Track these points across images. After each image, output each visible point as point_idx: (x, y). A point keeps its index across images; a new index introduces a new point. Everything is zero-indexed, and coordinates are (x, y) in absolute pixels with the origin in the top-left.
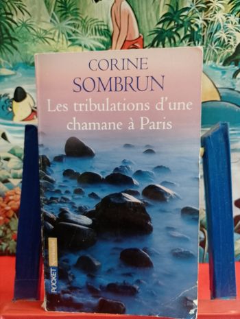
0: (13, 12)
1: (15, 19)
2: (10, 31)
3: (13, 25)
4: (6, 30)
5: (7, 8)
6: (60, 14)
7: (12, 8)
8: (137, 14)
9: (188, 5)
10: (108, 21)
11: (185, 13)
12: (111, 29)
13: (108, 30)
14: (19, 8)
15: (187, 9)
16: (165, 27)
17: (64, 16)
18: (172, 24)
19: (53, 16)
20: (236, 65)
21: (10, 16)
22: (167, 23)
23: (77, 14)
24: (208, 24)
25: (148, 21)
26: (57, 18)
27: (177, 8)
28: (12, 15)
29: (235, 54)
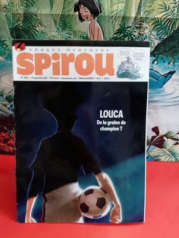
0: (37, 25)
1: (37, 29)
2: (35, 35)
3: (36, 32)
4: (32, 35)
5: (33, 23)
6: (62, 27)
7: (36, 23)
8: (103, 29)
9: (130, 25)
10: (87, 32)
11: (129, 29)
12: (89, 36)
13: (87, 37)
14: (40, 23)
15: (129, 27)
16: (118, 36)
17: (64, 29)
18: (122, 35)
19: (58, 28)
20: (154, 57)
21: (35, 28)
22: (119, 34)
23: (71, 28)
24: (140, 35)
25: (109, 33)
26: (60, 30)
27: (124, 26)
28: (36, 27)
29: (154, 51)
